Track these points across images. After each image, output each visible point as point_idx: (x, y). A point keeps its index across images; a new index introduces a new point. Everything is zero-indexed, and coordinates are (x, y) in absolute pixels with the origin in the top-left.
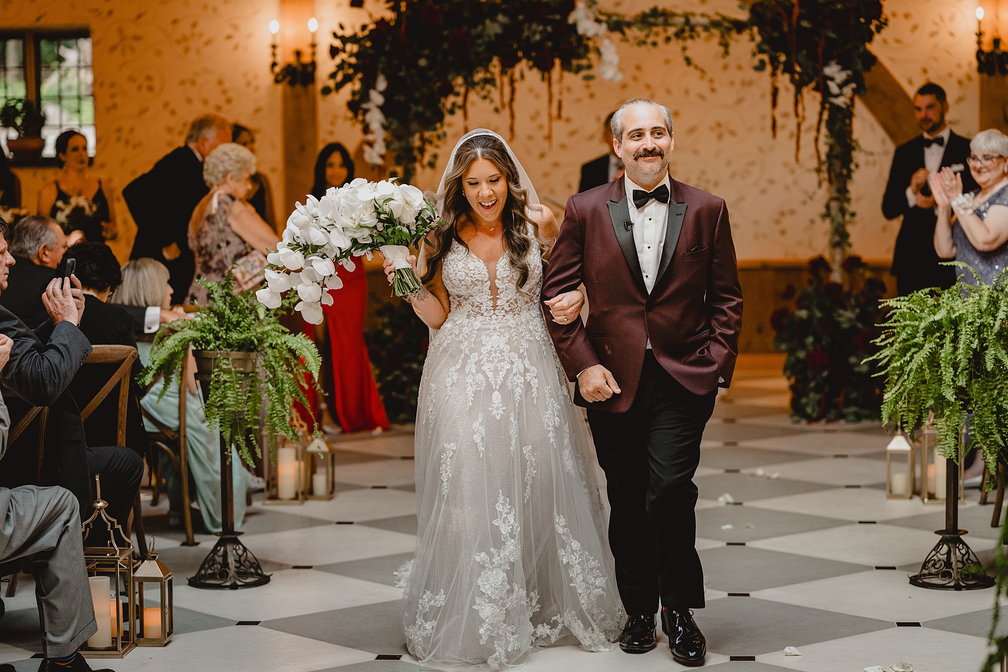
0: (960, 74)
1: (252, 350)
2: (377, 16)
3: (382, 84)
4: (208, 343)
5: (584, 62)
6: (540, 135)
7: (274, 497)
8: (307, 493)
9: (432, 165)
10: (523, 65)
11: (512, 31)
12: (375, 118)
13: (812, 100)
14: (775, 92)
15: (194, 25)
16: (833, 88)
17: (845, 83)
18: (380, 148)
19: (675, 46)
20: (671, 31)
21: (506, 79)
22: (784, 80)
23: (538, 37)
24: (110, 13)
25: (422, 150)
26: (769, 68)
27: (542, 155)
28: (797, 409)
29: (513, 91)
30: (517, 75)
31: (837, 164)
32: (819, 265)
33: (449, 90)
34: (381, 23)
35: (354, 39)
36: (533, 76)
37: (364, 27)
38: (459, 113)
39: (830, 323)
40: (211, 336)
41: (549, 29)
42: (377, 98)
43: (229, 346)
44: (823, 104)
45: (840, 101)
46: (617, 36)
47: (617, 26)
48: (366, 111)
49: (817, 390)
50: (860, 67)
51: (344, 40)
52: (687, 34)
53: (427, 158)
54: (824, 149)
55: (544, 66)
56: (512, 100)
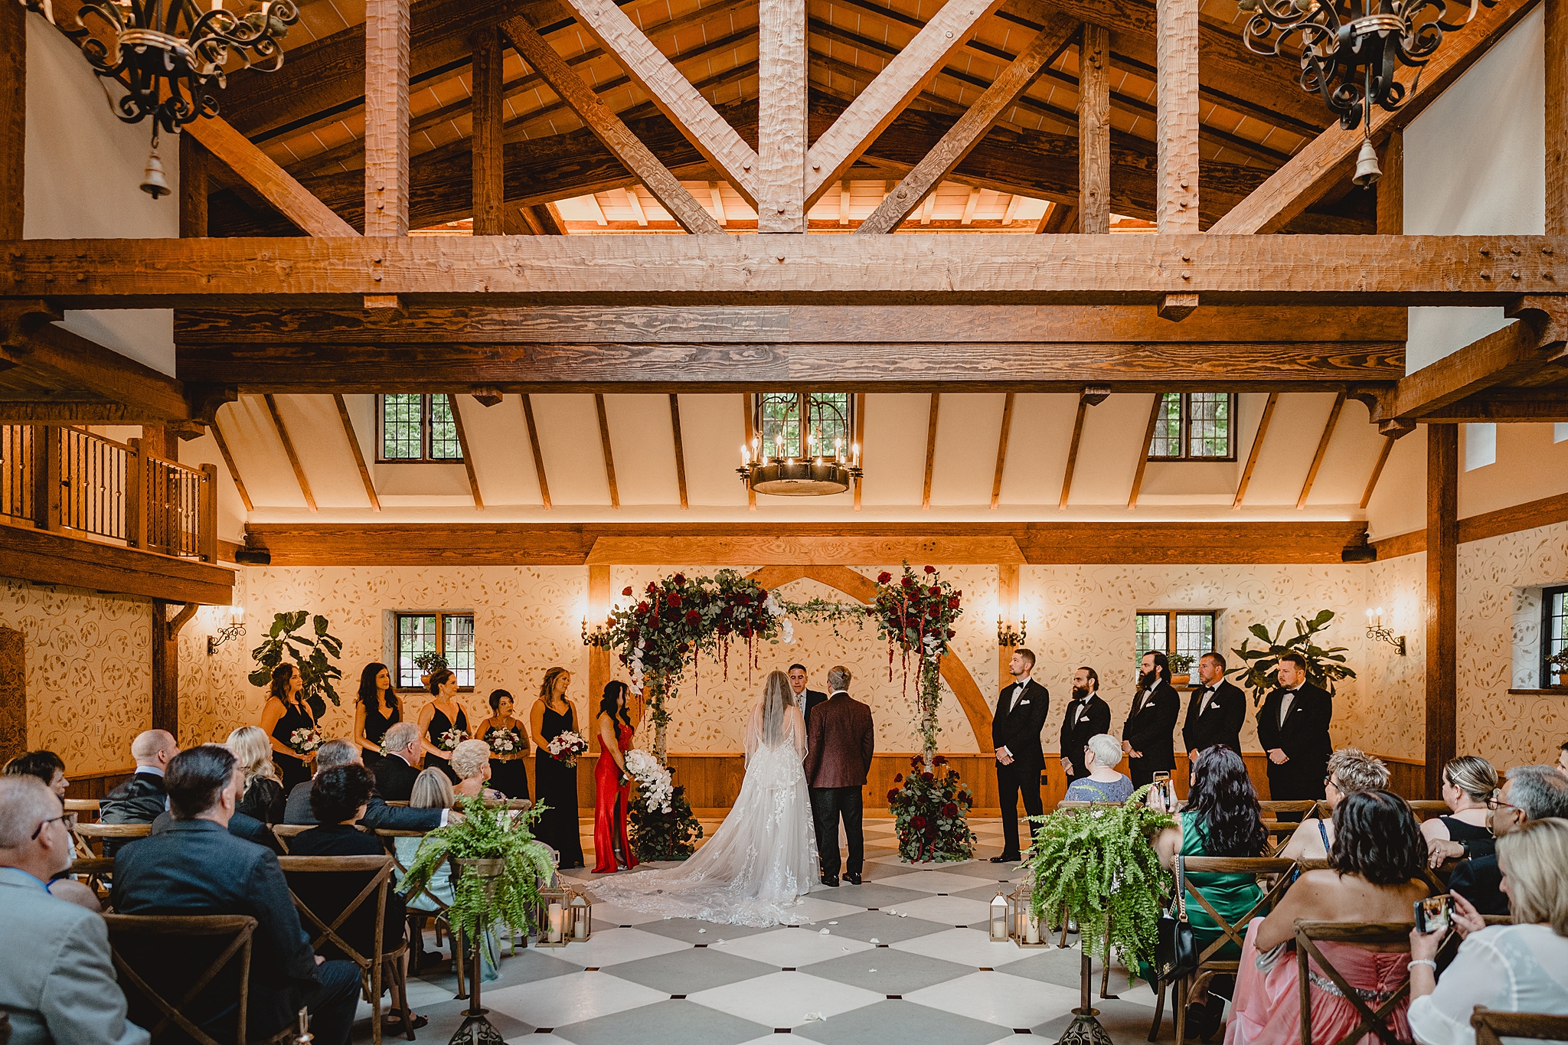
0: (987, 646)
1: (498, 857)
2: (640, 601)
3: (642, 644)
4: (459, 851)
5: (772, 632)
6: (742, 678)
7: (544, 941)
8: (569, 936)
9: (674, 696)
10: (733, 633)
11: (727, 612)
12: (638, 665)
13: (914, 658)
14: (892, 653)
15: (537, 610)
16: (929, 651)
17: (937, 648)
18: (640, 684)
19: (829, 624)
20: (827, 614)
21: (722, 643)
22: (896, 645)
23: (743, 616)
24: (487, 602)
25: (668, 687)
26: (888, 638)
27: (744, 690)
28: (904, 851)
29: (726, 650)
30: (729, 641)
31: (930, 697)
32: (917, 760)
33: (684, 648)
34: (643, 605)
35: (626, 615)
36: (740, 640)
37: (632, 608)
38: (692, 663)
39: (925, 798)
40: (462, 846)
41: (750, 610)
42: (639, 653)
43: (478, 854)
44: (921, 660)
45: (933, 659)
46: (793, 615)
47: (793, 610)
48: (632, 661)
49: (918, 840)
50: (945, 637)
51: (618, 615)
52: (836, 616)
53: (671, 691)
54: (921, 689)
55: (746, 634)
56: (726, 655)
